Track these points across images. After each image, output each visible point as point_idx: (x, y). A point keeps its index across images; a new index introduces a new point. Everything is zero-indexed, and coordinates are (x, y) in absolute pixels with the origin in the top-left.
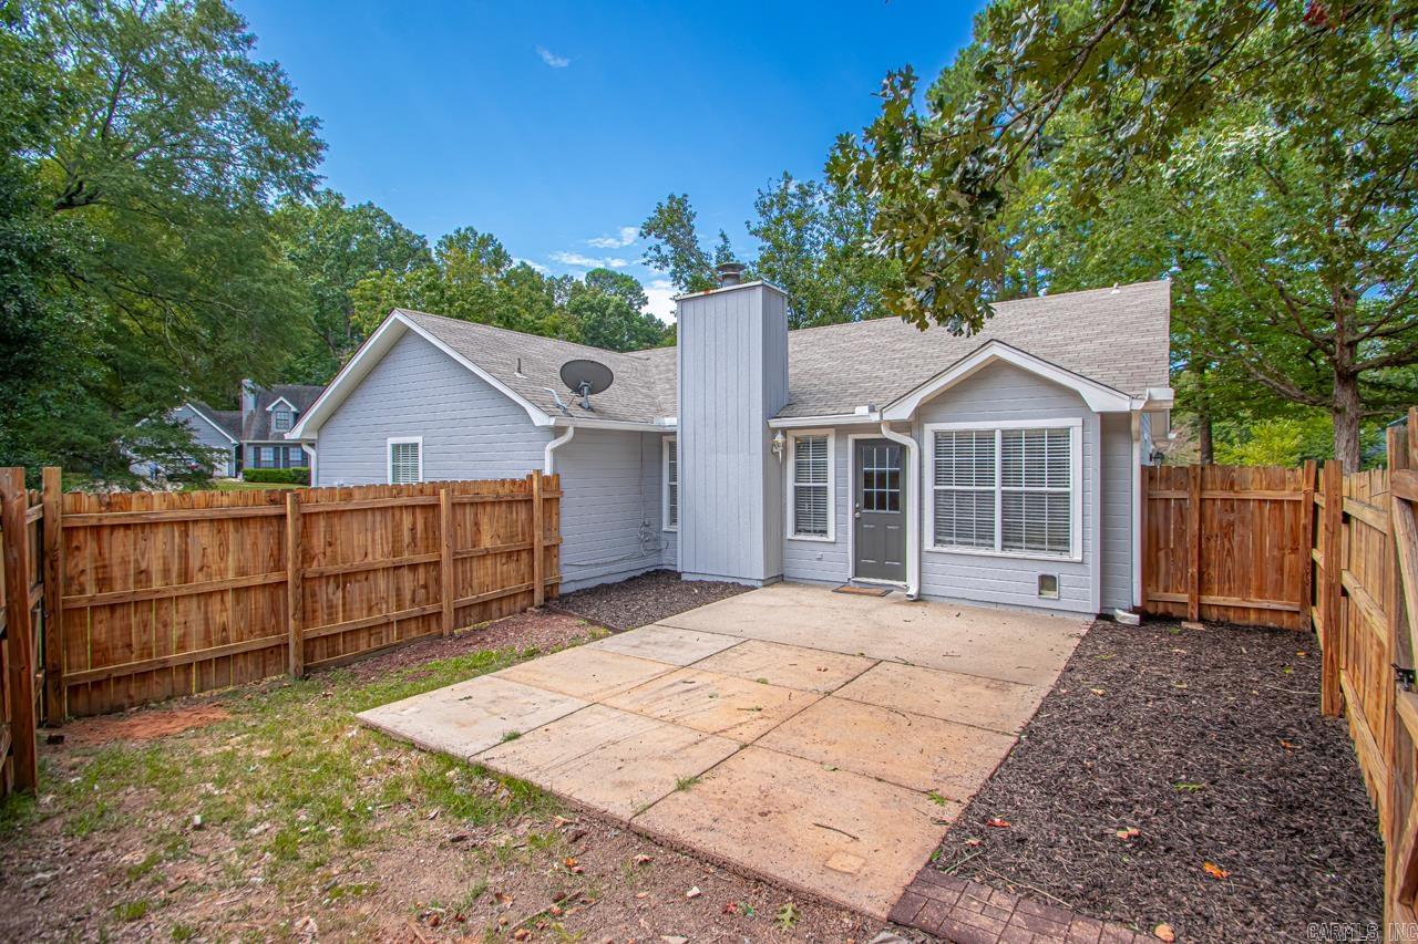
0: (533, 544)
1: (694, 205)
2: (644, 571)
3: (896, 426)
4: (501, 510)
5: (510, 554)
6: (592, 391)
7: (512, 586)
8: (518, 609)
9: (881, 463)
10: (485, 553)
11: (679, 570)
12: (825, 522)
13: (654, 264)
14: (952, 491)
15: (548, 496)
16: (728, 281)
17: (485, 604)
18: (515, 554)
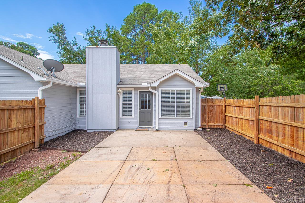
0: (35, 125)
1: (65, 27)
2: (71, 131)
3: (152, 88)
4: (21, 112)
5: (25, 130)
6: (56, 71)
7: (26, 142)
8: (28, 150)
9: (146, 97)
10: (14, 130)
11: (86, 129)
12: (131, 113)
13: (53, 41)
14: (170, 104)
15: (41, 107)
16: (103, 44)
17: (14, 151)
18: (27, 129)
